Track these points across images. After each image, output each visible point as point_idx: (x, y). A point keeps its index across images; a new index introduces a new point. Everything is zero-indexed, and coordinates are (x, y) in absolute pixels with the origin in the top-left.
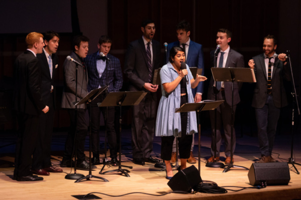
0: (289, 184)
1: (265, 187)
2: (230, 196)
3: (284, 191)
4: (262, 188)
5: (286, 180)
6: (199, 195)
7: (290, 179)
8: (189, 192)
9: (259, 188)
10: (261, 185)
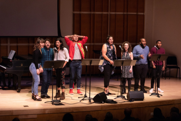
0: (144, 100)
1: (134, 101)
2: (118, 105)
3: (141, 103)
4: (132, 101)
5: (142, 99)
6: (106, 104)
7: (144, 98)
8: (102, 103)
9: (131, 102)
10: (132, 100)
